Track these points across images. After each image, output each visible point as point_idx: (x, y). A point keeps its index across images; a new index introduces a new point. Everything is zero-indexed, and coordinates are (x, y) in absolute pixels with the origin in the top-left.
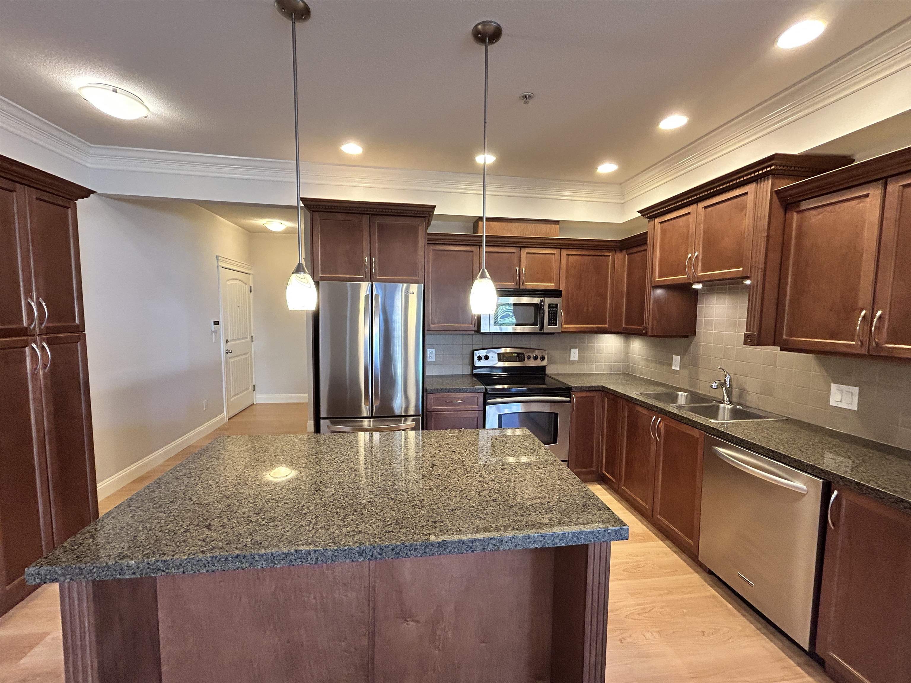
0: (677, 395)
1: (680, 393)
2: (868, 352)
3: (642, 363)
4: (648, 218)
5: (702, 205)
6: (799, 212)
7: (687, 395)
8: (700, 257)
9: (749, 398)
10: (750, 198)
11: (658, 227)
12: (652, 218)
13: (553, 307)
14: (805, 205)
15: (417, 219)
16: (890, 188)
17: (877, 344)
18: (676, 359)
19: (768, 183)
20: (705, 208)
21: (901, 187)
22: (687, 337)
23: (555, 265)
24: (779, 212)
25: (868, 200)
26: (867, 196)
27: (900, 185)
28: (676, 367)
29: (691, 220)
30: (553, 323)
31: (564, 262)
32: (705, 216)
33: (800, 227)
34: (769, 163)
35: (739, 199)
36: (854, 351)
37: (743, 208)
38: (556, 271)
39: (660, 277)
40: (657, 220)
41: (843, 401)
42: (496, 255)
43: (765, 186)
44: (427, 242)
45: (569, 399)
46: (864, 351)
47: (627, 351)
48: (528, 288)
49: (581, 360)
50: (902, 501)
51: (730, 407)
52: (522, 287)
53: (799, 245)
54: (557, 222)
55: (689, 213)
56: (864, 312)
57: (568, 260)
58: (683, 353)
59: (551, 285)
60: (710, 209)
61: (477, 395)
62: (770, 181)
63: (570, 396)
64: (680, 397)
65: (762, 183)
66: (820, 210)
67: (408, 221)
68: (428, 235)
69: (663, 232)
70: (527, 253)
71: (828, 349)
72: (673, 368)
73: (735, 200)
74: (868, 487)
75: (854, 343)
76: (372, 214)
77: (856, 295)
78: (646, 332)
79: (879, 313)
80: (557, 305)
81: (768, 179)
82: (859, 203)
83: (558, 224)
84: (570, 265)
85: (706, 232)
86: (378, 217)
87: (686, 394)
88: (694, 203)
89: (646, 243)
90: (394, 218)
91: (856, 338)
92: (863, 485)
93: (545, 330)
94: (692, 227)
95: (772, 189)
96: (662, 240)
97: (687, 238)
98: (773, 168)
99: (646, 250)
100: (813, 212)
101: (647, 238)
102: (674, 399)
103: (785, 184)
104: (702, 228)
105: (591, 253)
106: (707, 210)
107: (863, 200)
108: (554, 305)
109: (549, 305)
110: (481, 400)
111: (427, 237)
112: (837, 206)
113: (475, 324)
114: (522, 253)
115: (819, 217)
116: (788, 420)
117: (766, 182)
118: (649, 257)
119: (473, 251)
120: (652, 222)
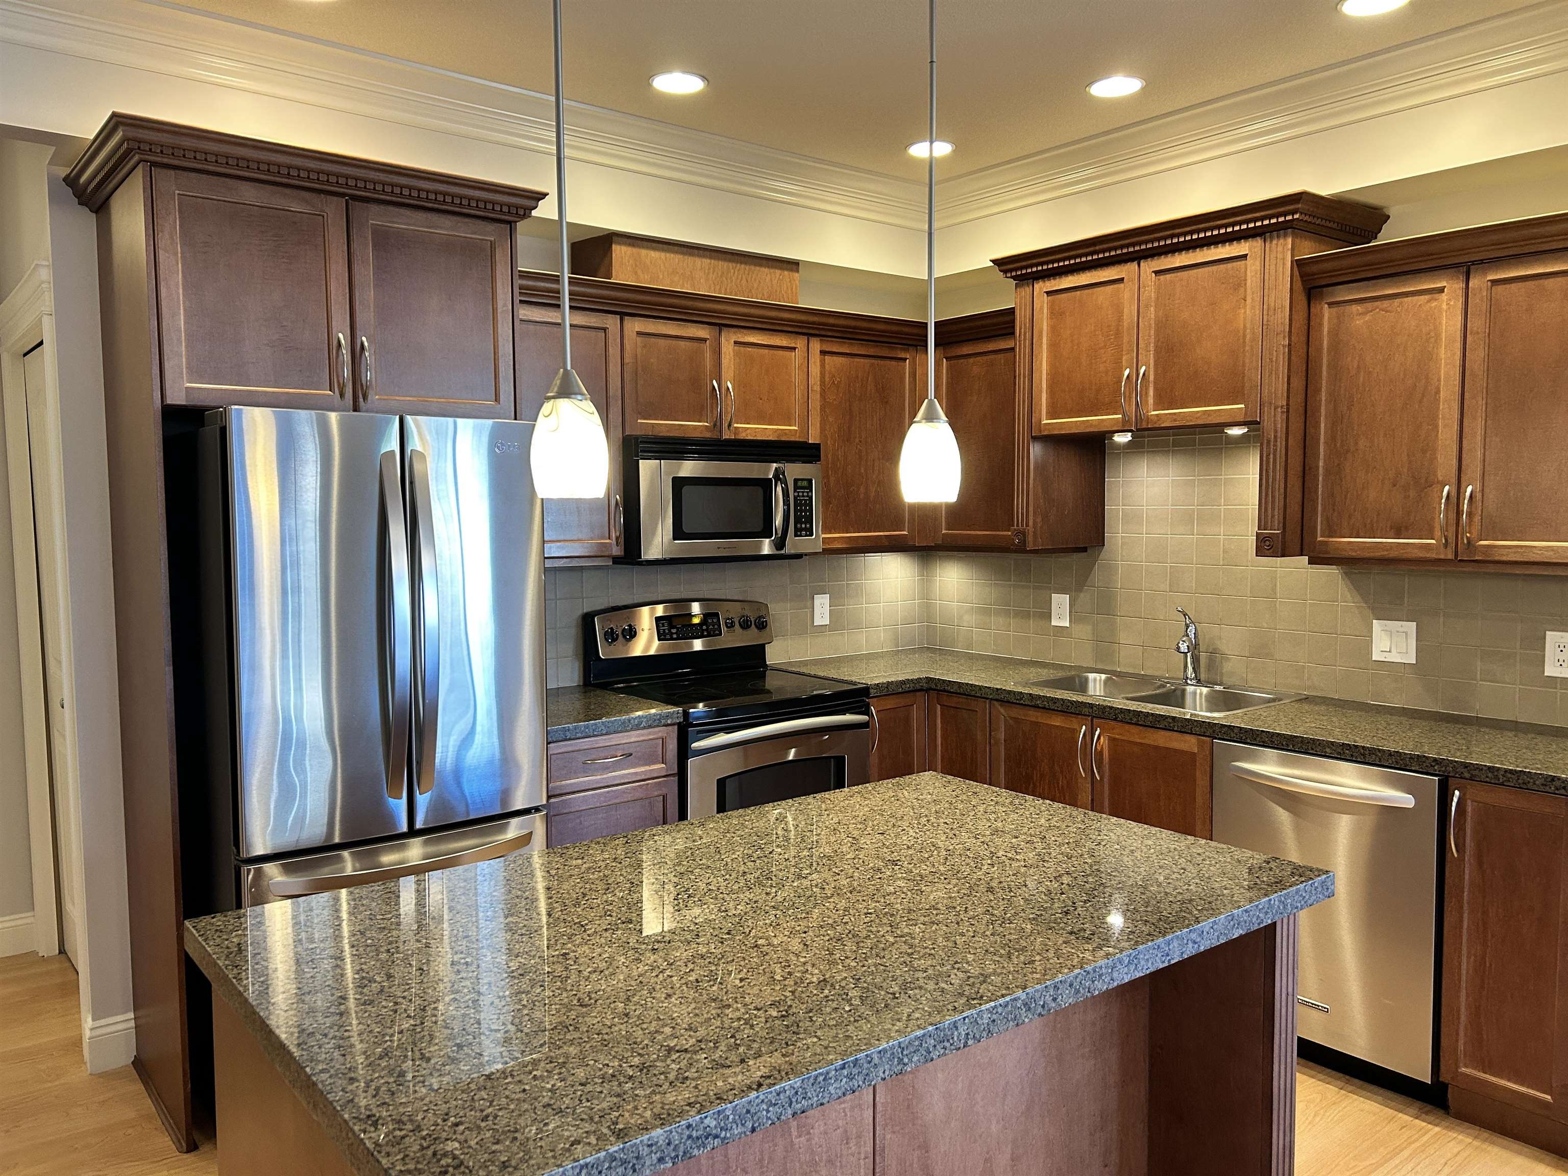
0: (1087, 679)
1: (1091, 676)
2: (1456, 555)
3: (970, 620)
4: (1014, 278)
5: (1149, 266)
6: (1330, 304)
7: (1107, 680)
8: (1152, 378)
9: (1227, 667)
10: (1252, 267)
11: (1042, 303)
12: (1024, 280)
13: (802, 485)
14: (1344, 294)
15: (491, 227)
16: (1474, 283)
17: (1469, 542)
18: (1060, 603)
19: (1286, 244)
20: (1157, 273)
21: (1489, 283)
22: (1084, 550)
23: (797, 377)
24: (1301, 298)
25: (1444, 297)
26: (1441, 290)
27: (1490, 277)
28: (1061, 618)
29: (1127, 295)
30: (806, 529)
31: (815, 370)
32: (1158, 292)
33: (1335, 333)
34: (1291, 207)
35: (1230, 265)
36: (1434, 555)
37: (1239, 284)
38: (798, 394)
39: (1051, 415)
40: (1042, 287)
41: (1392, 650)
42: (662, 342)
43: (1280, 249)
44: (517, 298)
45: (864, 718)
46: (1450, 556)
47: (926, 592)
48: (742, 436)
49: (837, 622)
50: (1553, 779)
51: (1205, 690)
52: (726, 436)
53: (1334, 366)
54: (792, 265)
55: (1121, 280)
56: (1447, 488)
57: (823, 365)
58: (1075, 588)
59: (788, 430)
60: (1168, 276)
61: (660, 732)
62: (1290, 240)
63: (867, 712)
64: (1091, 685)
65: (1275, 242)
66: (1369, 305)
67: (466, 231)
68: (521, 277)
69: (1056, 314)
70: (735, 343)
71: (1393, 554)
72: (1053, 623)
73: (1222, 267)
74: (1506, 771)
75: (1433, 541)
76: (355, 198)
77: (1433, 459)
78: (1024, 542)
79: (1469, 489)
80: (810, 481)
81: (1285, 236)
82: (1429, 301)
83: (798, 271)
84: (827, 379)
85: (1161, 325)
86: (374, 208)
87: (1103, 676)
88: (1132, 260)
89: (1013, 333)
90: (421, 216)
91: (1438, 533)
92: (1499, 769)
93: (788, 549)
94: (1129, 311)
95: (1293, 256)
96: (1053, 329)
97: (1118, 334)
98: (1296, 216)
99: (1013, 349)
100: (1356, 308)
101: (1013, 321)
102: (1083, 687)
103: (1309, 250)
104: (1153, 316)
105: (871, 352)
106: (1162, 277)
107: (1436, 296)
108: (805, 483)
109: (796, 481)
110: (672, 746)
111: (518, 282)
112: (1397, 302)
113: (617, 538)
114: (723, 339)
115: (1367, 318)
116: (1307, 699)
117: (1282, 241)
118: (1022, 368)
119: (605, 330)
120: (1028, 290)
